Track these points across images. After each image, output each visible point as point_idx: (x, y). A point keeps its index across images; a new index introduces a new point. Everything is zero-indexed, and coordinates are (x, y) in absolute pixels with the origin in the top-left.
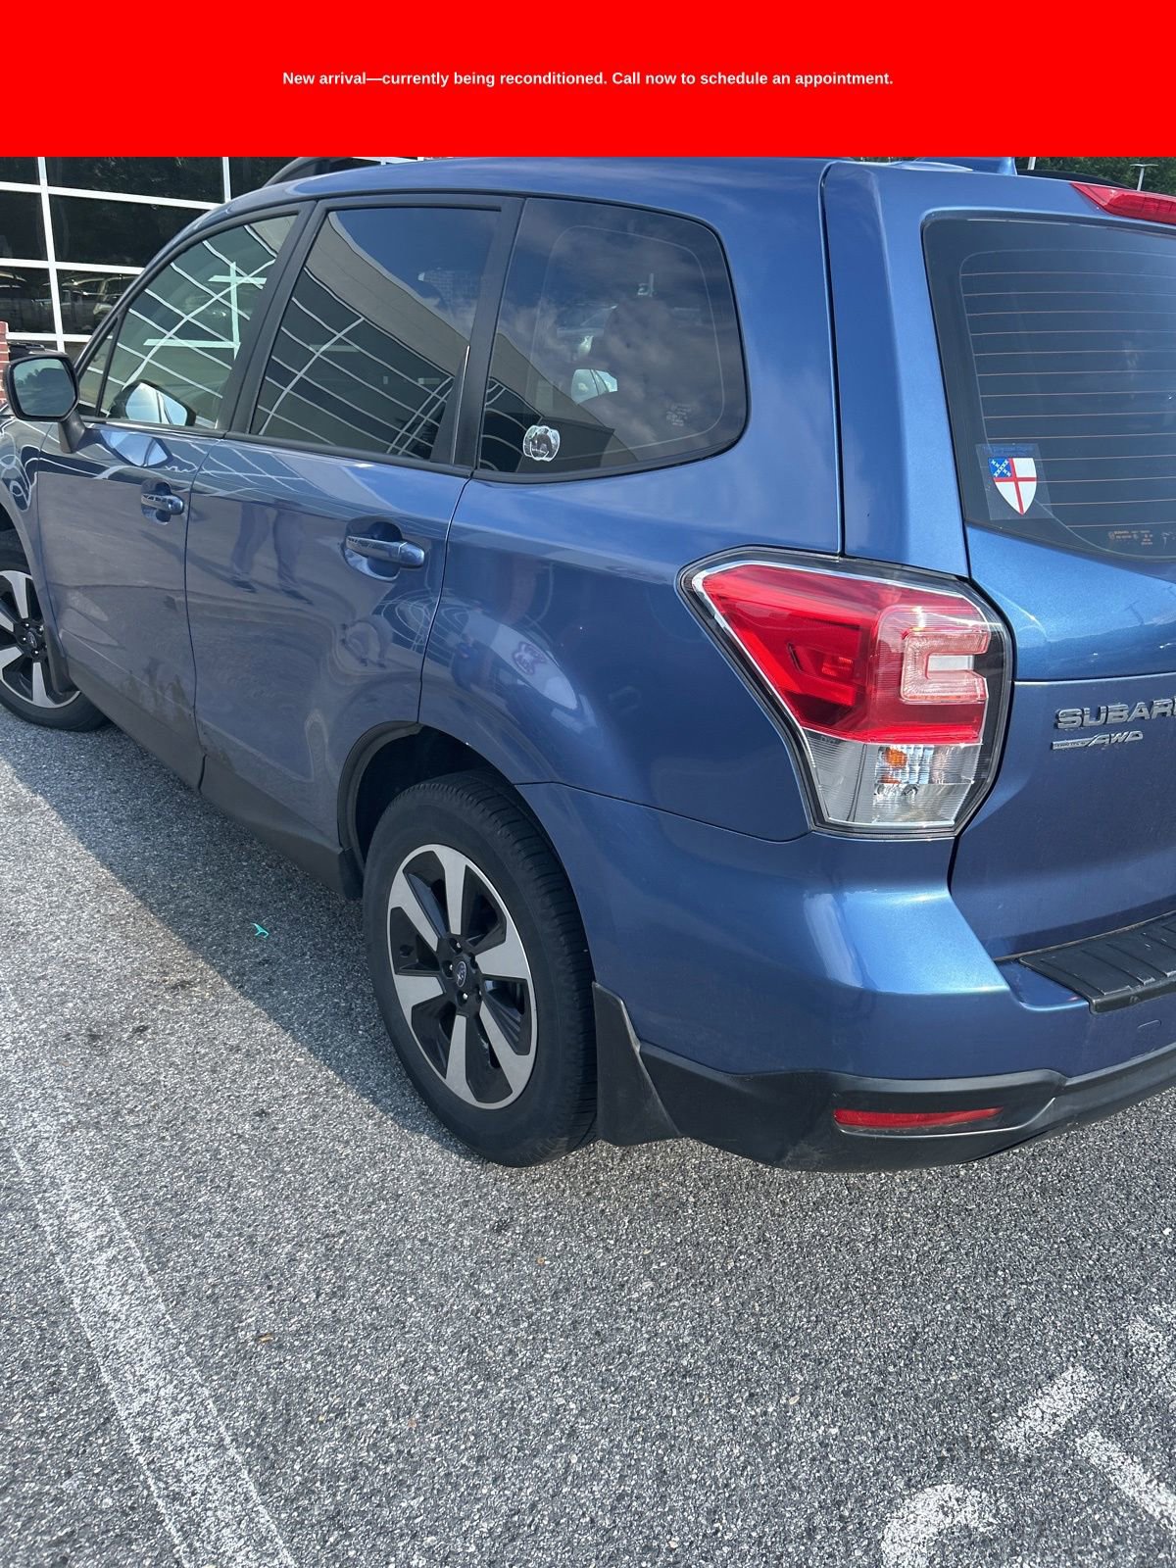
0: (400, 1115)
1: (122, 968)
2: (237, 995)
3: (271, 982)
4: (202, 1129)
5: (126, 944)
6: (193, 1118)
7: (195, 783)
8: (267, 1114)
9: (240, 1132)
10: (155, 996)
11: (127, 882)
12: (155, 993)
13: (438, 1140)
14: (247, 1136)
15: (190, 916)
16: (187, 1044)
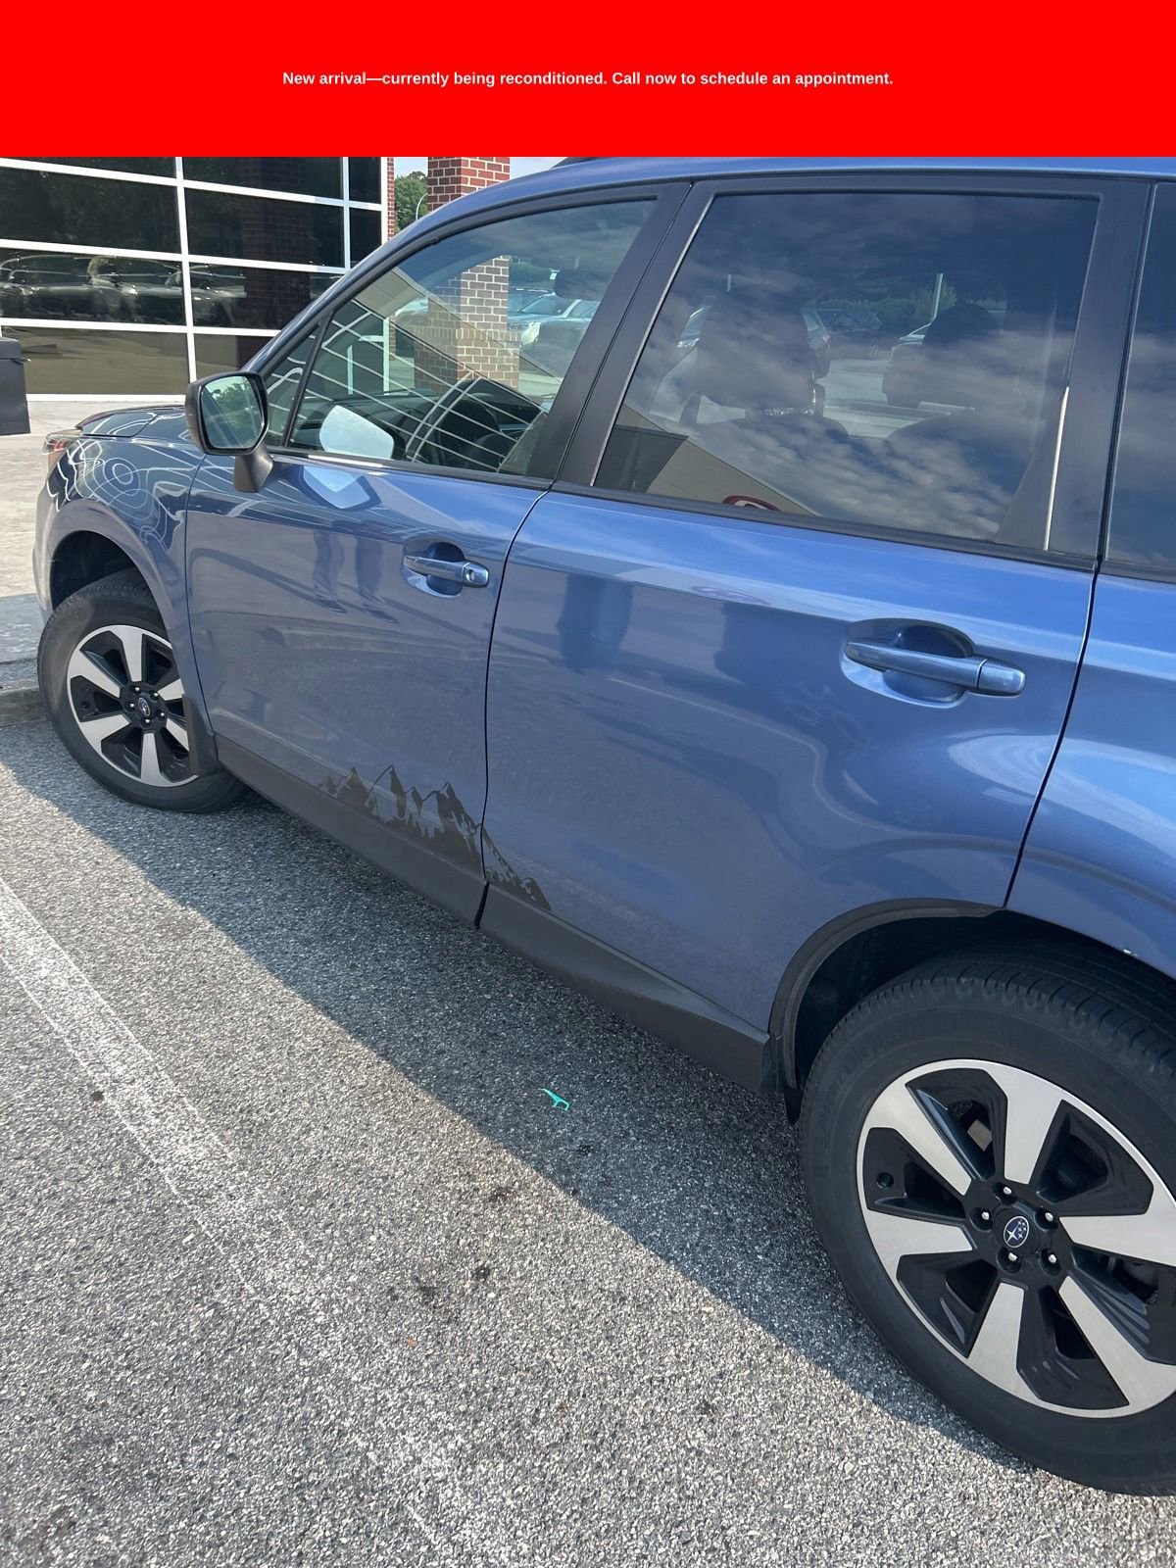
0: (882, 1395)
1: (412, 1171)
2: (576, 1204)
3: (607, 1182)
4: (640, 1439)
5: (399, 1132)
6: (620, 1424)
7: (472, 917)
8: (714, 1408)
9: (694, 1444)
10: (476, 1215)
11: (359, 1034)
12: (472, 1209)
13: (951, 1435)
14: (707, 1451)
15: (459, 1081)
16: (553, 1293)
